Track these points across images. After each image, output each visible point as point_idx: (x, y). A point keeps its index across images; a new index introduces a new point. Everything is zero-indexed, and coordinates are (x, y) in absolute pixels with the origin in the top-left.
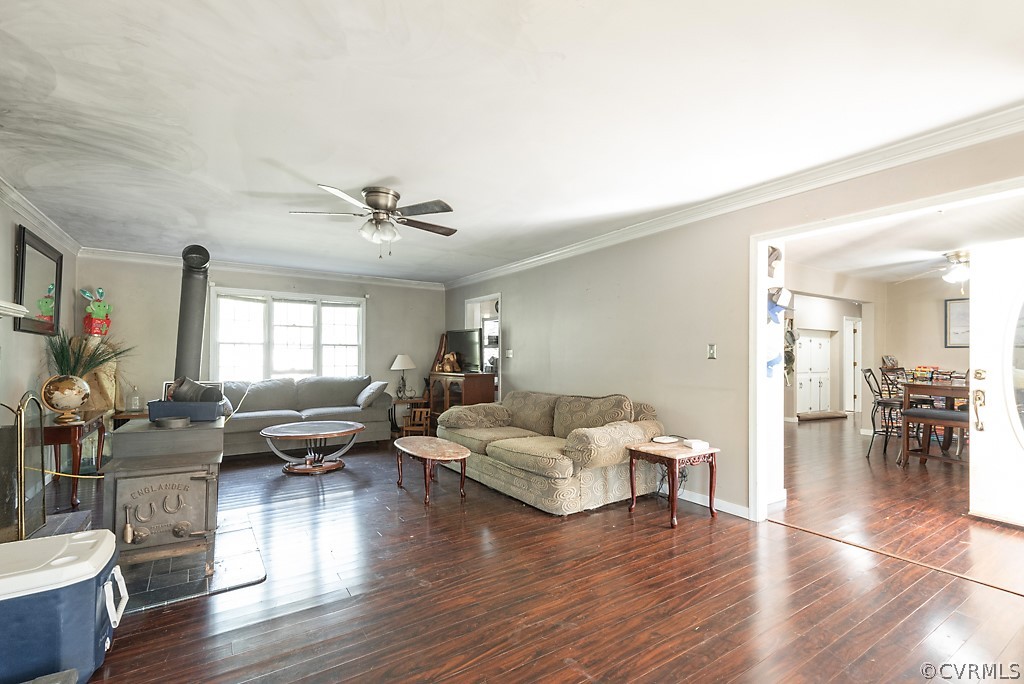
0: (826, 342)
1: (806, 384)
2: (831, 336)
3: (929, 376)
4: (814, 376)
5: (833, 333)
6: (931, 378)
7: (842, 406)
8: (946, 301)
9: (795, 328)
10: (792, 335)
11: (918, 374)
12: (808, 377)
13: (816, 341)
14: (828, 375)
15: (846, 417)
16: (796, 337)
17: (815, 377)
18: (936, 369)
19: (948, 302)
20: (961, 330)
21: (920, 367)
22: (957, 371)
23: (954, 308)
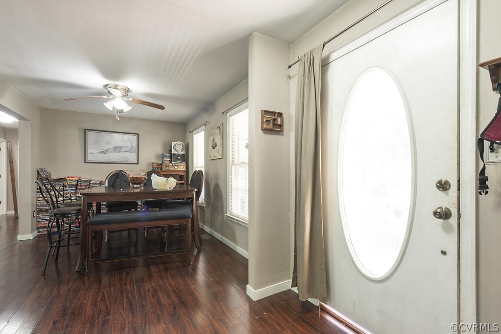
3: (75, 183)
6: (77, 185)
8: (85, 130)
18: (79, 178)
19: (87, 131)
20: (94, 151)
21: (69, 177)
22: (93, 179)
23: (91, 136)
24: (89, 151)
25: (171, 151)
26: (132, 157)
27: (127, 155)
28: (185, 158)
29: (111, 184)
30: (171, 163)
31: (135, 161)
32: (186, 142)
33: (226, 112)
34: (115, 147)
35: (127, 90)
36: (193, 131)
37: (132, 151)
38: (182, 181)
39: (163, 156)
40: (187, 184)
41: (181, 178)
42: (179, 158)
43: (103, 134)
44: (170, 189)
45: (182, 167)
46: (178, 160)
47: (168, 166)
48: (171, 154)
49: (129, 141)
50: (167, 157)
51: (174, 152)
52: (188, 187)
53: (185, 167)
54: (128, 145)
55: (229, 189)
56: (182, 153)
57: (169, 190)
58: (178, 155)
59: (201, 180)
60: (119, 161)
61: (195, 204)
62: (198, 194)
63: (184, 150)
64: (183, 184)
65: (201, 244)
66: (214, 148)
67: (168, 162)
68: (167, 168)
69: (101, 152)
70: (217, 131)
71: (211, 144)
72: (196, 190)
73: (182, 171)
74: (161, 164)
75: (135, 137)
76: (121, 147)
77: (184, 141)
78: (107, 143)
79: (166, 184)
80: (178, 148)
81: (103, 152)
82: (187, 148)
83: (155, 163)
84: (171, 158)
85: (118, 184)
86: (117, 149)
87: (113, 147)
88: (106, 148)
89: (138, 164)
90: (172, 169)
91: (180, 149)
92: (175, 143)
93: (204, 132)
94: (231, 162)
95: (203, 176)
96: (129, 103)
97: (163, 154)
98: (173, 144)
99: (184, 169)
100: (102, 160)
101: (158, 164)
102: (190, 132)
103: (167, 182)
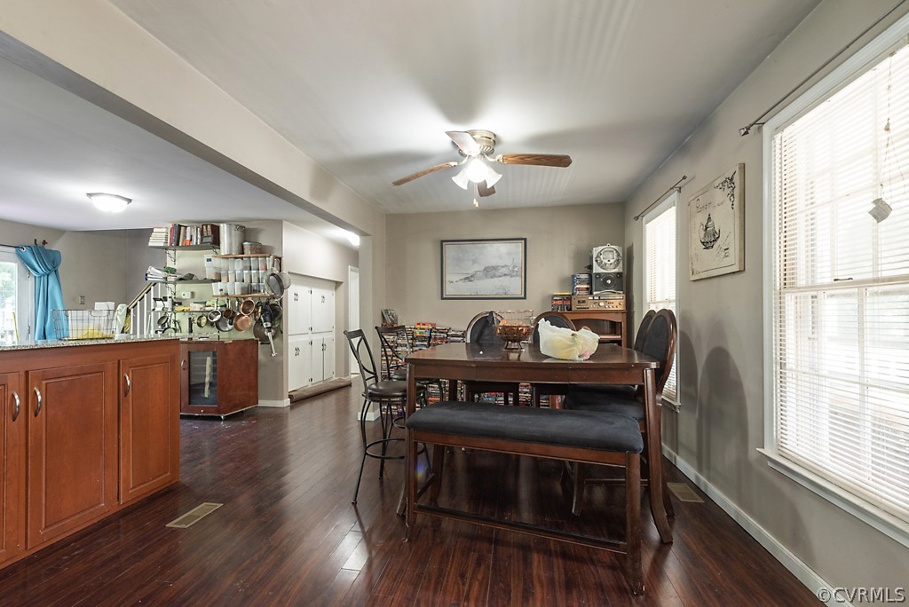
0: (329, 294)
1: (305, 350)
2: (336, 289)
3: (427, 335)
4: (315, 338)
5: (338, 284)
6: (430, 337)
7: (347, 372)
8: (442, 241)
9: (285, 271)
10: (279, 280)
11: (418, 333)
12: (306, 339)
13: (318, 292)
14: (333, 335)
15: (349, 385)
16: (285, 282)
17: (317, 339)
18: (434, 325)
19: (444, 243)
20: (455, 278)
21: (419, 324)
22: (453, 328)
23: (450, 250)
24: (448, 277)
25: (590, 267)
26: (515, 287)
27: (505, 281)
28: (625, 281)
29: (475, 337)
30: (591, 293)
31: (519, 293)
32: (627, 245)
33: (759, 124)
34: (485, 269)
35: (493, 138)
36: (642, 215)
37: (515, 274)
38: (615, 334)
39: (573, 280)
40: (629, 345)
41: (614, 327)
42: (609, 282)
43: (468, 246)
44: (581, 360)
45: (616, 302)
46: (607, 286)
47: (584, 302)
48: (590, 275)
49: (509, 254)
50: (582, 282)
51: (597, 269)
52: (630, 355)
53: (623, 302)
54: (509, 262)
55: (772, 370)
56: (616, 270)
57: (579, 360)
58: (607, 276)
59: (668, 337)
60: (493, 294)
61: (651, 403)
62: (661, 376)
63: (621, 264)
64: (619, 342)
65: (671, 516)
66: (707, 245)
67: (584, 293)
68: (583, 305)
69: (465, 279)
70: (721, 196)
71: (698, 235)
72: (654, 365)
73: (617, 312)
74: (569, 298)
75: (520, 245)
76: (495, 268)
77: (620, 242)
78: (474, 262)
79: (571, 346)
80: (607, 260)
81: (468, 279)
82: (629, 258)
83: (557, 296)
84: (590, 283)
85: (487, 338)
86: (490, 271)
87: (483, 268)
88: (471, 272)
89: (525, 298)
90: (592, 307)
91: (612, 261)
92: (600, 248)
93: (674, 208)
94: (778, 282)
95: (675, 325)
96: (496, 167)
97: (573, 276)
98: (596, 251)
99: (620, 308)
100: (466, 293)
101: (564, 298)
102: (637, 218)
103: (573, 341)
